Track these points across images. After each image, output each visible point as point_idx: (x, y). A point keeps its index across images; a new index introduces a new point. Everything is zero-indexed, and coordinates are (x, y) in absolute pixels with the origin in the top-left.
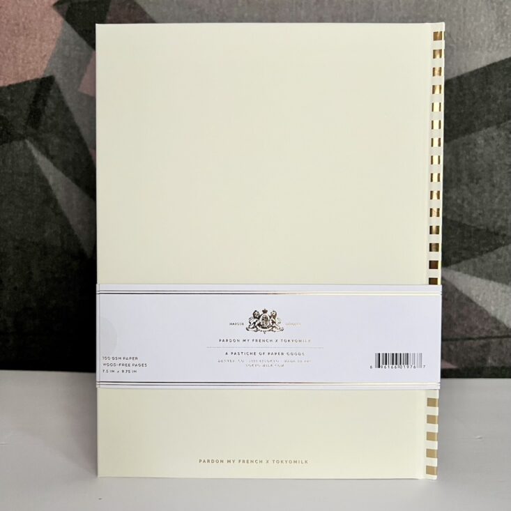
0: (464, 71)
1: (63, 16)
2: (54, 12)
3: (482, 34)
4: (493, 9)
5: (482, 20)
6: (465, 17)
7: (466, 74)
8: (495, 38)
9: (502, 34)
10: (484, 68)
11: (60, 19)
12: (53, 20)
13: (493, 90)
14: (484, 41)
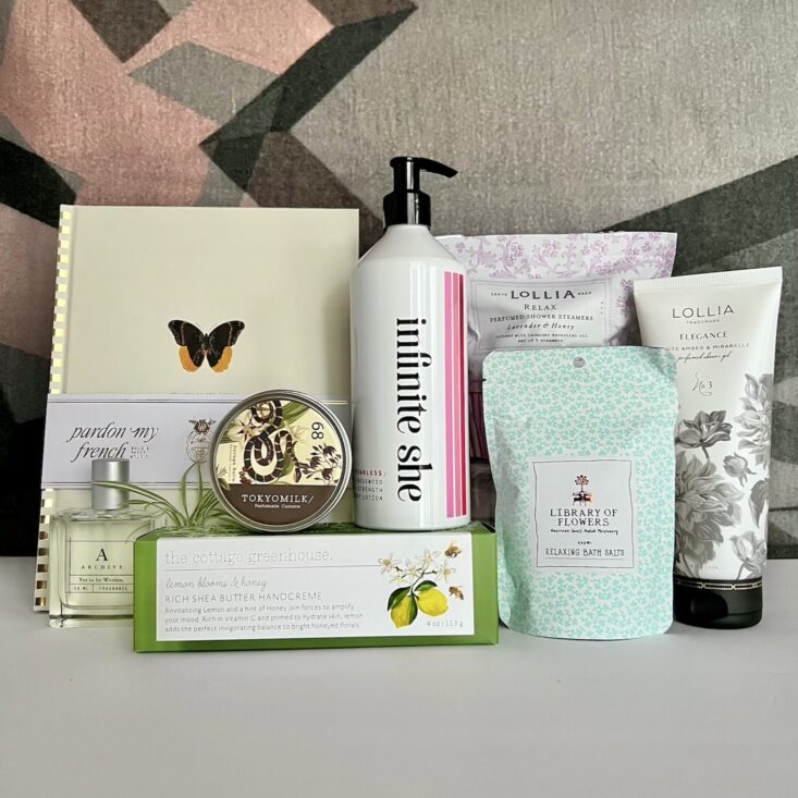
0: (671, 201)
1: (209, 155)
2: (200, 152)
3: (691, 159)
4: (703, 130)
5: (691, 143)
6: (670, 140)
7: (673, 204)
8: (706, 164)
9: (714, 159)
10: (694, 197)
11: (207, 160)
12: (198, 161)
13: (706, 223)
14: (693, 167)
